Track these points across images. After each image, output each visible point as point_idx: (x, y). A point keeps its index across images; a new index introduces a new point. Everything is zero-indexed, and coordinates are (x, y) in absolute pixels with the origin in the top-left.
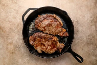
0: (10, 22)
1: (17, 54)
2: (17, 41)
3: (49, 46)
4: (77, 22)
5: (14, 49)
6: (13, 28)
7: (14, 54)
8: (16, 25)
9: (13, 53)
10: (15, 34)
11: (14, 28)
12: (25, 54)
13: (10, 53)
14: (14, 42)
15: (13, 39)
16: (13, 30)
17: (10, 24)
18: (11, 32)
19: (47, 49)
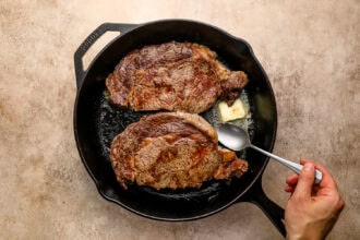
0: (32, 80)
1: (59, 203)
2: (60, 152)
3: (189, 85)
4: (296, 78)
5: (47, 184)
6: (45, 101)
7: (47, 202)
8: (55, 90)
9: (42, 198)
10: (49, 125)
11: (48, 101)
12: (91, 205)
13: (33, 201)
14: (49, 156)
15: (42, 146)
16: (45, 109)
17: (32, 85)
18: (37, 118)
19: (183, 99)
